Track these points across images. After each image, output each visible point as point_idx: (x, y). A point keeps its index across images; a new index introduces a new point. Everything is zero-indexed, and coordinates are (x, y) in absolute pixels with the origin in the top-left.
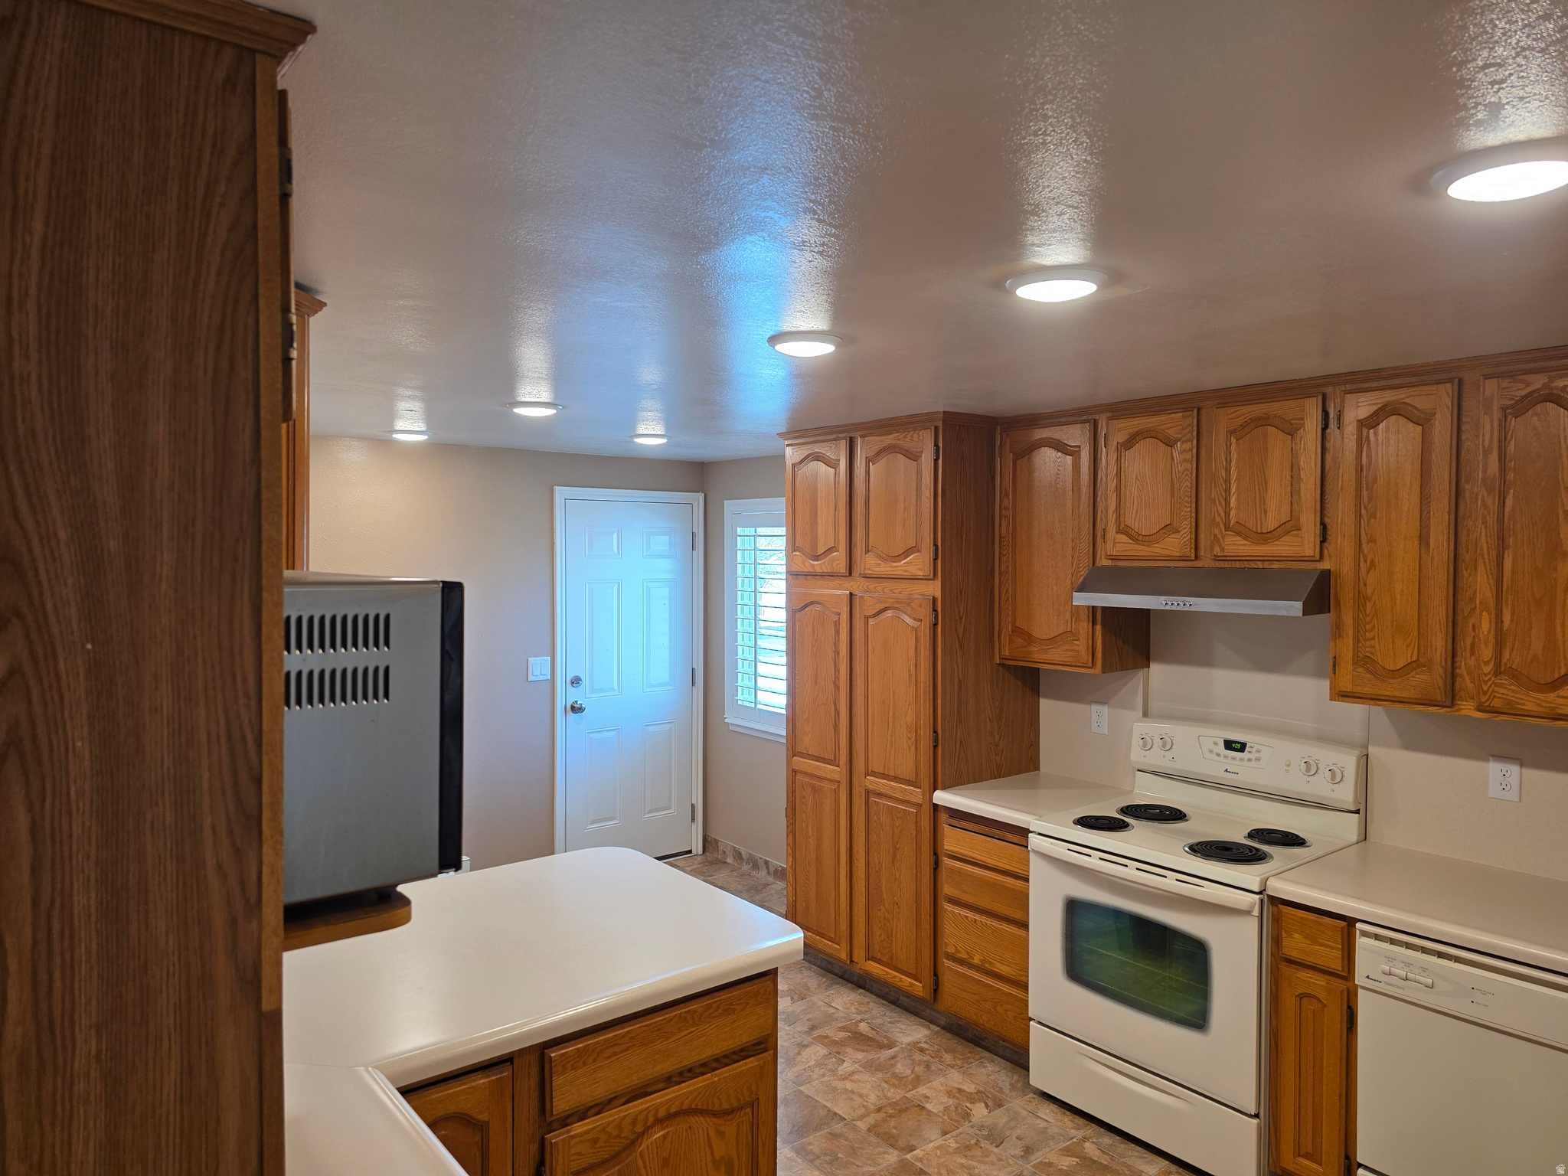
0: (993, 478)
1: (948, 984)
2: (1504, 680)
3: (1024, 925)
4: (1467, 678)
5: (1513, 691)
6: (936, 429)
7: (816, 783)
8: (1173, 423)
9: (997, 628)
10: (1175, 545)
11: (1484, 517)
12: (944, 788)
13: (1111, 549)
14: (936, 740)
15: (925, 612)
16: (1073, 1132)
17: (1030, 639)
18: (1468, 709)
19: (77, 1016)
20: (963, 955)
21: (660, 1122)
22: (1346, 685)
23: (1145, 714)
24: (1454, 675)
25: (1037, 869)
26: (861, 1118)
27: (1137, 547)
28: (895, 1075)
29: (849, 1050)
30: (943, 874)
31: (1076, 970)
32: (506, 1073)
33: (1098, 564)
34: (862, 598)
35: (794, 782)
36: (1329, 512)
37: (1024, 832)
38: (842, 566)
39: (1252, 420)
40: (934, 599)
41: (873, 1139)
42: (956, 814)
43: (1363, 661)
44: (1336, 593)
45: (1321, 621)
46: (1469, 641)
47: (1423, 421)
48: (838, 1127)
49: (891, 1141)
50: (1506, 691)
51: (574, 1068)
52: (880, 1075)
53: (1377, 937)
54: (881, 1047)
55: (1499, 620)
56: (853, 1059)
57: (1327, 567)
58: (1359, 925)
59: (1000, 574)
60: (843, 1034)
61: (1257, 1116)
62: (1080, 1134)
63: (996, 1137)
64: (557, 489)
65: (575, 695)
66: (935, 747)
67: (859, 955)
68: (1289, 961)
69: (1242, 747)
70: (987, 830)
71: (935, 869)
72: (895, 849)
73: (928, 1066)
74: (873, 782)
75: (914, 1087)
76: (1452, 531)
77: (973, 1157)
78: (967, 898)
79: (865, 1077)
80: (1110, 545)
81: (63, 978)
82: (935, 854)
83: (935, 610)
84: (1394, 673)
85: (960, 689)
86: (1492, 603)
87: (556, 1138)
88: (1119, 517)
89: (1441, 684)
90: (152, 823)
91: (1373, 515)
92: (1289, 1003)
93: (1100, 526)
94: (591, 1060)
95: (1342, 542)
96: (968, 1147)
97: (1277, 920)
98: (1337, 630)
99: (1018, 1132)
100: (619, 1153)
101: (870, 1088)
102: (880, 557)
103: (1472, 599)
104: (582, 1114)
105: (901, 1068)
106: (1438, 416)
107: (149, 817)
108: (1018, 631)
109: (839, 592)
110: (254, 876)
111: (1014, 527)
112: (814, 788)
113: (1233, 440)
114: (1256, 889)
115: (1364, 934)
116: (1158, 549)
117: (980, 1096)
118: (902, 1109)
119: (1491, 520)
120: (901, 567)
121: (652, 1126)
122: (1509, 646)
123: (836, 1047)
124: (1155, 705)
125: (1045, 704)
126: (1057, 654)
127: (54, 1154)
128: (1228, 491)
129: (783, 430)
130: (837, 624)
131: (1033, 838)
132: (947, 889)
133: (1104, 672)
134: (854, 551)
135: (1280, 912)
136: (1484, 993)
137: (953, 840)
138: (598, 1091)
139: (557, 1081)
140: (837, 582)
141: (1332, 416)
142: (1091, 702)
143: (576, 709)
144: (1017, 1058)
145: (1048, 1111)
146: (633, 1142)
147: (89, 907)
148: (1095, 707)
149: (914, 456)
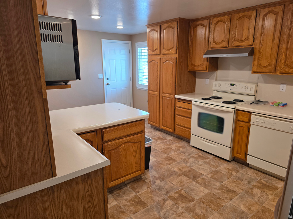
0: (189, 33)
1: (177, 129)
2: (286, 67)
3: (191, 118)
4: (278, 67)
5: (287, 69)
6: (178, 22)
7: (153, 95)
8: (226, 18)
9: (188, 64)
10: (224, 44)
11: (286, 34)
12: (177, 95)
13: (212, 47)
14: (176, 86)
15: (174, 61)
16: (198, 152)
17: (194, 66)
18: (278, 73)
19: (7, 94)
20: (179, 124)
21: (123, 143)
22: (255, 70)
23: (216, 80)
24: (276, 67)
25: (194, 108)
26: (160, 150)
27: (217, 45)
28: (167, 144)
29: (159, 140)
30: (176, 110)
31: (199, 125)
32: (95, 133)
33: (209, 49)
34: (162, 59)
35: (149, 96)
36: (255, 35)
37: (191, 101)
38: (158, 53)
39: (242, 16)
40: (176, 58)
41: (162, 153)
42: (179, 99)
43: (259, 65)
44: (255, 52)
45: (251, 58)
46: (280, 60)
47: (276, 14)
48: (156, 151)
49: (165, 153)
50: (286, 69)
51: (108, 133)
52: (164, 144)
53: (255, 115)
54: (164, 140)
55: (286, 55)
56: (159, 142)
57: (254, 47)
58: (252, 113)
59: (189, 53)
60: (157, 138)
61: (230, 147)
62: (199, 152)
63: (184, 152)
64: (102, 40)
65: (108, 81)
66: (176, 87)
67: (161, 125)
68: (239, 121)
69: (234, 85)
70: (184, 102)
71: (175, 109)
72: (168, 106)
73: (172, 143)
74: (164, 94)
75: (170, 145)
76: (279, 37)
77: (180, 155)
78: (180, 114)
79: (161, 144)
80: (211, 45)
81: (3, 86)
82: (175, 107)
83: (176, 60)
84: (264, 67)
85: (181, 76)
86: (285, 51)
87: (105, 144)
88: (213, 39)
89: (273, 69)
90: (17, 58)
91: (264, 35)
92: (238, 128)
93: (210, 41)
94: (111, 132)
95: (257, 41)
96: (179, 154)
97: (237, 114)
98: (254, 59)
99: (188, 152)
100: (117, 148)
101: (162, 146)
102: (166, 50)
103: (281, 51)
104: (110, 141)
105: (167, 143)
106: (279, 13)
107: (16, 57)
108: (193, 64)
109: (158, 58)
110: (38, 72)
111: (193, 43)
112: (153, 96)
113: (238, 21)
114: (234, 108)
115: (253, 115)
116: (221, 46)
117: (181, 147)
118: (168, 148)
119: (287, 34)
120: (170, 52)
121: (122, 144)
122: (287, 60)
123: (156, 140)
124: (218, 78)
125: (197, 79)
126: (200, 68)
127: (6, 119)
128: (236, 32)
129: (147, 24)
130: (157, 64)
131: (193, 103)
132: (177, 113)
133: (208, 71)
134: (161, 49)
135: (238, 112)
136: (274, 123)
137: (178, 104)
138: (113, 137)
139: (105, 135)
140: (157, 56)
141: (258, 14)
142: (206, 79)
143: (108, 84)
144: (188, 141)
145: (193, 149)
146: (119, 146)
147: (6, 73)
148: (206, 80)
149: (173, 28)
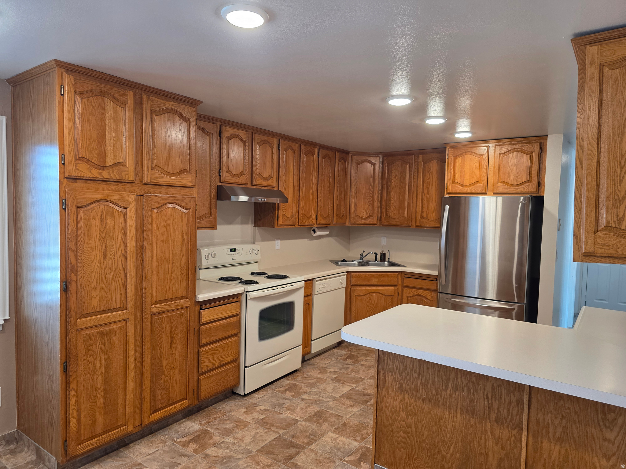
2: (303, 217)
8: (243, 135)
10: (244, 179)
13: (224, 179)
15: (193, 205)
22: (281, 222)
27: (232, 179)
30: (203, 334)
33: (217, 184)
37: (240, 295)
38: (131, 177)
42: (210, 303)
43: (284, 216)
55: (303, 203)
69: (235, 250)
70: (222, 302)
71: (198, 335)
84: (288, 218)
88: (227, 166)
91: (286, 176)
98: (279, 207)
102: (162, 173)
106: (295, 152)
113: (258, 145)
116: (239, 180)
128: (257, 162)
130: (125, 215)
132: (205, 340)
136: (331, 284)
137: (206, 316)
149: (186, 120)
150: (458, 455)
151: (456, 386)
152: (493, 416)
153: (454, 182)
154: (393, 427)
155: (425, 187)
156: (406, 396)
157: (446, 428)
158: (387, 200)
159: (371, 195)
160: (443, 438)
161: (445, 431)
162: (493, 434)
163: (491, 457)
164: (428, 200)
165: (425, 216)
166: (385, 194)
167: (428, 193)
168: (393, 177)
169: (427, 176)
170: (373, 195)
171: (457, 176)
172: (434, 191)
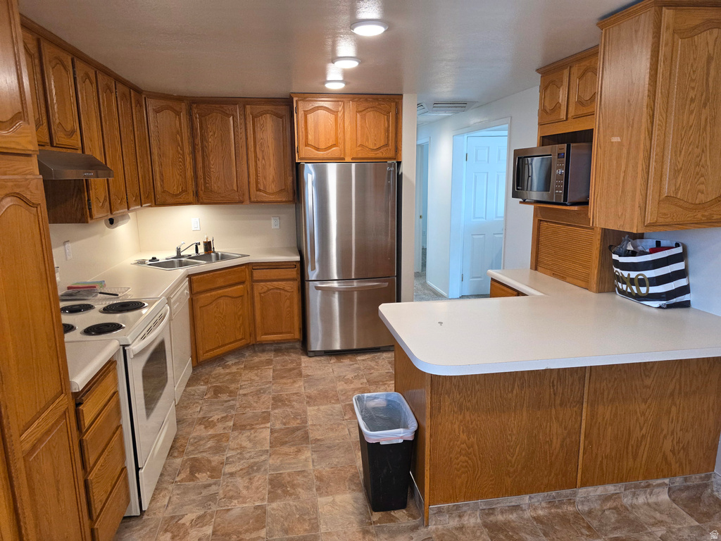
150: (524, 454)
151: (523, 383)
152: (558, 402)
153: (307, 145)
154: (451, 455)
155: (258, 150)
156: (467, 414)
157: (512, 431)
158: (204, 167)
159: (180, 159)
160: (508, 444)
161: (510, 435)
162: (557, 418)
163: (555, 441)
164: (264, 168)
165: (262, 188)
166: (200, 159)
167: (263, 158)
168: (211, 134)
169: (259, 136)
170: (184, 160)
171: (310, 137)
172: (271, 155)
